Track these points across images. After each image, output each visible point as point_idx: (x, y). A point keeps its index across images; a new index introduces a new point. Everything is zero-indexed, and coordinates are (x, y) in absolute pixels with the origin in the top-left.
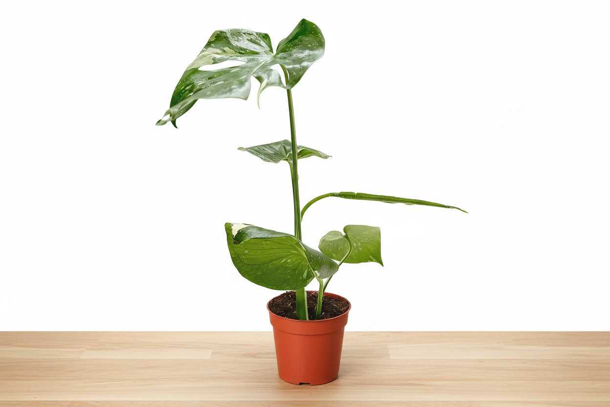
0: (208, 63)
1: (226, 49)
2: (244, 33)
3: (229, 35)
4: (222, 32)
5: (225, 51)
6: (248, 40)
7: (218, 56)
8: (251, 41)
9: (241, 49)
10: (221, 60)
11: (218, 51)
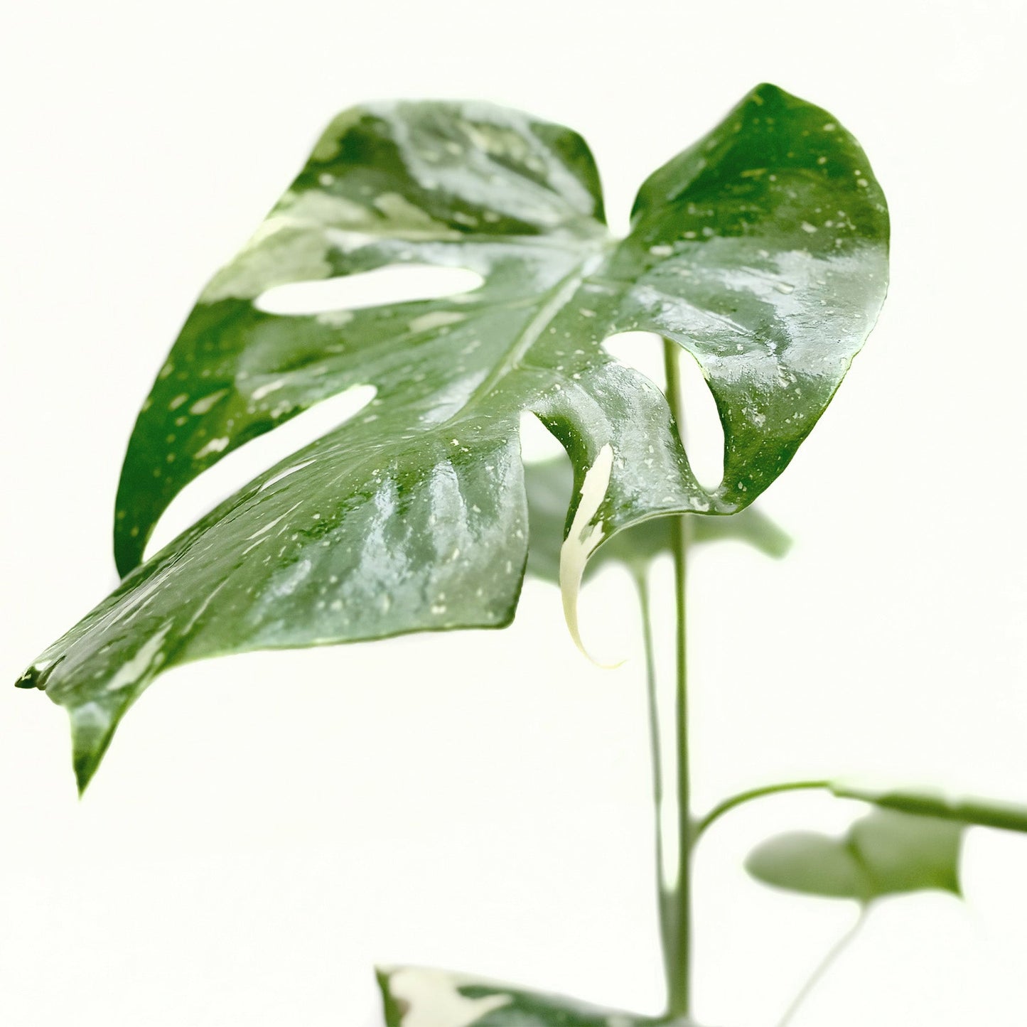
0: (303, 274)
1: (390, 202)
2: (477, 125)
3: (401, 134)
4: (369, 119)
5: (380, 215)
6: (493, 157)
7: (353, 241)
8: (503, 161)
9: (460, 204)
10: (366, 260)
11: (355, 213)
